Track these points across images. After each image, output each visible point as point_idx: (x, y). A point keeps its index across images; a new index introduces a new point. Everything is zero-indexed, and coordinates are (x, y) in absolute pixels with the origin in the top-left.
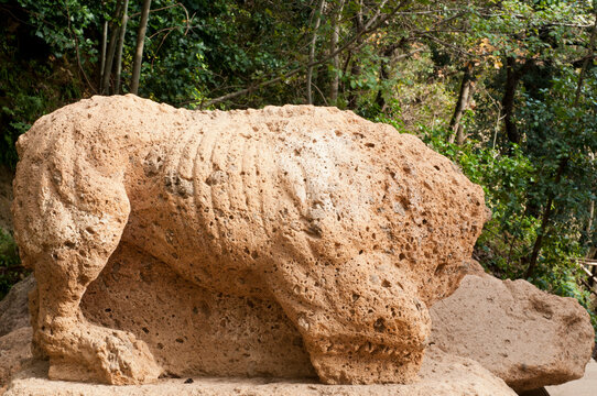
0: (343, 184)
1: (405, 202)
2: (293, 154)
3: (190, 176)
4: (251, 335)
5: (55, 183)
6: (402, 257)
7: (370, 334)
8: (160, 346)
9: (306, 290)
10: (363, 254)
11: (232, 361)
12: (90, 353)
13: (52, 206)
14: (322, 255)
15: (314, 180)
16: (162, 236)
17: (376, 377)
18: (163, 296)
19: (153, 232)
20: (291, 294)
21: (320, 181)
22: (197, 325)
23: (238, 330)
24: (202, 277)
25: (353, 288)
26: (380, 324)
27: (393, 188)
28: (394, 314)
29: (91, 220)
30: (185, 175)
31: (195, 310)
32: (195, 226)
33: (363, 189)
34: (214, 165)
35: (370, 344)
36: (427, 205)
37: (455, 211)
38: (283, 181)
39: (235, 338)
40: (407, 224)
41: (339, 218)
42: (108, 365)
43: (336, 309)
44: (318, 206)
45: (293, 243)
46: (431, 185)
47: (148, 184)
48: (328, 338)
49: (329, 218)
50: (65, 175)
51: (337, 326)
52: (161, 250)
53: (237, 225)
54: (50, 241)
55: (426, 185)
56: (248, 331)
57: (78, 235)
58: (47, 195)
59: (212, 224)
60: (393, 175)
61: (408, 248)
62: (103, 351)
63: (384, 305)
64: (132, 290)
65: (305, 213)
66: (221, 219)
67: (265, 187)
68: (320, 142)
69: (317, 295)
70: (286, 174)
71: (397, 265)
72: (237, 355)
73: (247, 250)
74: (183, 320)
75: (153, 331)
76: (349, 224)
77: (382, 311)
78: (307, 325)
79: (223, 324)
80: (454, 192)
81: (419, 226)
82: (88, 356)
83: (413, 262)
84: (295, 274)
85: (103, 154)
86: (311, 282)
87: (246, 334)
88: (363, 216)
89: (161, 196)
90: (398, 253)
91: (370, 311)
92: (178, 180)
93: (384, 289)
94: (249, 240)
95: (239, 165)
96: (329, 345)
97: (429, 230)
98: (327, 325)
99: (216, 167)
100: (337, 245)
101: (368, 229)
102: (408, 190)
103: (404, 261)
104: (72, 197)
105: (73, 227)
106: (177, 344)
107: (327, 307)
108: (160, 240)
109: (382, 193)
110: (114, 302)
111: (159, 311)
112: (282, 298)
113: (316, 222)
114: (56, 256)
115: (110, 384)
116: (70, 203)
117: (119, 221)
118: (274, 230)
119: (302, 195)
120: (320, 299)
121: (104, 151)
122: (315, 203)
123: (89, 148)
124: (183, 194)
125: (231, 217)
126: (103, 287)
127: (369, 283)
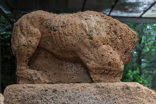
0: (98, 26)
1: (115, 32)
2: (85, 20)
3: (57, 26)
4: (74, 72)
5: (21, 30)
6: (115, 47)
7: (107, 67)
8: (49, 76)
9: (89, 55)
10: (104, 45)
11: (69, 79)
12: (30, 76)
13: (20, 36)
14: (93, 45)
15: (90, 25)
16: (50, 44)
17: (109, 81)
18: (50, 62)
19: (47, 43)
20: (85, 56)
21: (92, 25)
22: (59, 69)
23: (70, 70)
24: (60, 54)
25: (102, 53)
26: (110, 64)
27: (112, 28)
28: (113, 61)
29: (30, 38)
30: (55, 26)
31: (59, 65)
32: (58, 39)
33: (104, 28)
34: (63, 23)
35: (107, 70)
36: (122, 34)
37: (129, 36)
38: (82, 26)
39: (70, 73)
40: (116, 38)
41: (97, 35)
42: (34, 78)
43: (97, 60)
44: (92, 32)
45: (85, 41)
46: (123, 29)
47: (46, 30)
48: (95, 68)
49: (95, 35)
50: (24, 28)
51: (97, 65)
52: (49, 48)
53: (69, 37)
54: (20, 45)
55: (121, 29)
56: (73, 71)
57: (27, 43)
58: (19, 33)
59: (62, 38)
60: (112, 25)
61: (117, 45)
62: (33, 75)
63: (111, 58)
64: (42, 61)
65: (88, 34)
66: (65, 36)
67: (77, 27)
68: (92, 17)
69: (92, 56)
70: (83, 24)
71: (114, 50)
72: (70, 77)
73: (72, 45)
74: (56, 68)
75: (47, 71)
76: (100, 36)
77: (110, 60)
78: (89, 65)
79: (66, 69)
80: (129, 32)
81: (120, 39)
82: (29, 77)
83: (118, 49)
84: (85, 50)
85: (34, 22)
86: (90, 52)
87: (73, 72)
88: (104, 35)
89: (49, 32)
90: (114, 46)
91: (107, 60)
92: (54, 27)
93: (110, 54)
94: (73, 41)
95: (70, 22)
96: (95, 71)
97: (122, 40)
98: (95, 64)
99: (64, 23)
100: (97, 42)
101: (105, 38)
102: (116, 29)
103: (116, 49)
104: (26, 33)
105: (25, 41)
106: (54, 75)
107: (95, 59)
108: (49, 45)
109: (109, 30)
110: (37, 64)
111: (49, 66)
112: (82, 58)
113: (91, 36)
114: (21, 49)
115: (35, 84)
116: (25, 34)
117: (38, 39)
118: (80, 39)
119: (87, 29)
120: (93, 57)
121: (34, 21)
122: (91, 31)
123: (30, 21)
124: (55, 31)
125: (68, 35)
126: (34, 60)
127: (106, 52)
